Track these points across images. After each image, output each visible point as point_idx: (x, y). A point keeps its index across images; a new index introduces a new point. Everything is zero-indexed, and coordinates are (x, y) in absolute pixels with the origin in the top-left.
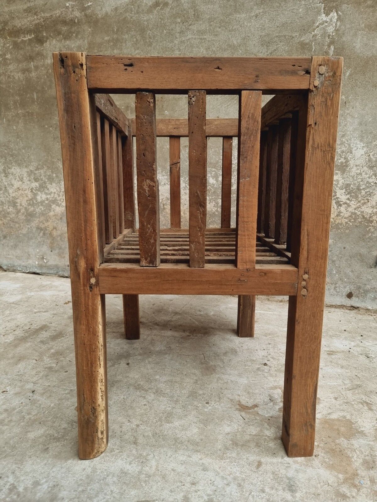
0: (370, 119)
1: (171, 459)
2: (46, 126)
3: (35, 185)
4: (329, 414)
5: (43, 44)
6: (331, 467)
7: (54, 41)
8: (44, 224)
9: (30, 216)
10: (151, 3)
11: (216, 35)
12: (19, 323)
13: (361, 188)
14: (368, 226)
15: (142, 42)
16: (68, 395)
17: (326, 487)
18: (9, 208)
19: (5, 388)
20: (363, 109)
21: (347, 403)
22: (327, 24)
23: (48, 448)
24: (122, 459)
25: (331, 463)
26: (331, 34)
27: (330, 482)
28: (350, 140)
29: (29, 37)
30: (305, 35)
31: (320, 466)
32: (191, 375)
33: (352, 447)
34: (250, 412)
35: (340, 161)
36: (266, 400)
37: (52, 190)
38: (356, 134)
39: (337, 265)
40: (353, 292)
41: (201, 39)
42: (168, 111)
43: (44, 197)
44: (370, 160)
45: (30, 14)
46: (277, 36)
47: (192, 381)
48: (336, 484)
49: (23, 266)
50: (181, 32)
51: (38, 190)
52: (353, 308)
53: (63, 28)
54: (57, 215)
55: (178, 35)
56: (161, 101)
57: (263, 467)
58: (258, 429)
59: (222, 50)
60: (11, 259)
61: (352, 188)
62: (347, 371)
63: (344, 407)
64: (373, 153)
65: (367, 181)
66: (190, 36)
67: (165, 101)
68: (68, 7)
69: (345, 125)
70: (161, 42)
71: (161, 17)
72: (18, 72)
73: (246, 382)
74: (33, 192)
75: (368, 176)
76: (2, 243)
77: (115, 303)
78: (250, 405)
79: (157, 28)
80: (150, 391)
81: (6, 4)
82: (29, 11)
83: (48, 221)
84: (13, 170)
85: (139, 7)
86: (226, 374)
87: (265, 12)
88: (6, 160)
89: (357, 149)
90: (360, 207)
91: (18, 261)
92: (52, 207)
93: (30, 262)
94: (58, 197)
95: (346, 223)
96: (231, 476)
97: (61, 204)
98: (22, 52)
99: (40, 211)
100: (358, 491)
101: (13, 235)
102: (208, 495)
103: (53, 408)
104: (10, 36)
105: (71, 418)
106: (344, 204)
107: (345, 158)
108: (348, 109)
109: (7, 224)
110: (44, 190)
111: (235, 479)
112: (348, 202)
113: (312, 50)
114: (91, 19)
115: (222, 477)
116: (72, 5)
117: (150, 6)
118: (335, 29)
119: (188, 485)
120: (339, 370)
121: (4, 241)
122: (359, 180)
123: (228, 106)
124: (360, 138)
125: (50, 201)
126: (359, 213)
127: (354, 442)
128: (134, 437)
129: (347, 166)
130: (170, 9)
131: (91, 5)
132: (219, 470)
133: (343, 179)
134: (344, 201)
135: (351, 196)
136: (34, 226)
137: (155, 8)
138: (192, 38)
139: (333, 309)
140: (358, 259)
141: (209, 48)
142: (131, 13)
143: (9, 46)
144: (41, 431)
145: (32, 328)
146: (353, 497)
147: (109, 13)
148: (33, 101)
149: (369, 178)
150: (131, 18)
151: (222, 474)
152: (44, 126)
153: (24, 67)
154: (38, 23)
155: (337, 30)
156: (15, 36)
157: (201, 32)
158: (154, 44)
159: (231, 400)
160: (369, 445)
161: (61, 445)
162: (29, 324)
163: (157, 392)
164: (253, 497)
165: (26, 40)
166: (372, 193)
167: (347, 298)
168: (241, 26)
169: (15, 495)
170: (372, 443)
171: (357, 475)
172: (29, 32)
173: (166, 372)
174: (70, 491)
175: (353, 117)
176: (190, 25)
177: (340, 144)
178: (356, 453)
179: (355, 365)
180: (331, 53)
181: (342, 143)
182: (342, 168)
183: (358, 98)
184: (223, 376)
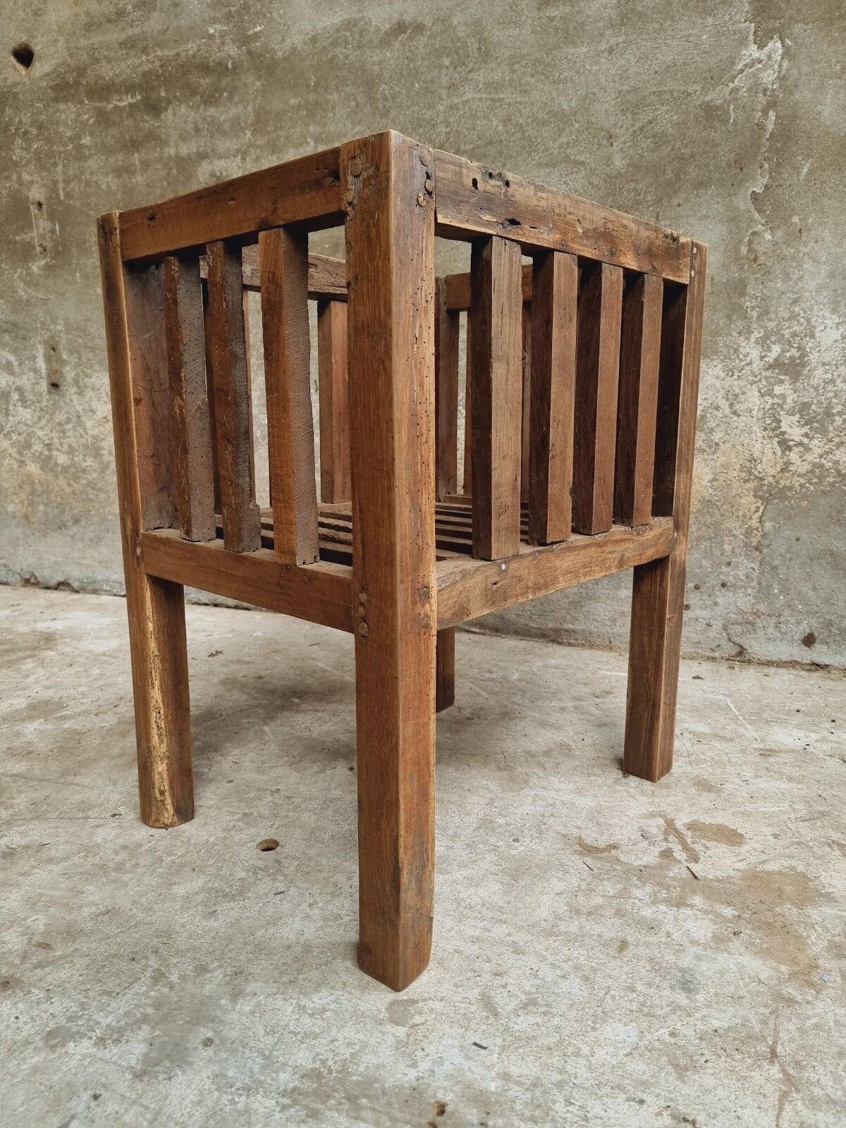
1: (453, 933)
4: (761, 863)
5: (159, 115)
6: (766, 953)
7: (183, 109)
10: (387, 26)
11: (526, 92)
13: (835, 411)
15: (368, 109)
16: (240, 823)
17: (754, 986)
18: (85, 461)
19: (115, 808)
20: (839, 244)
21: (798, 843)
22: (760, 66)
23: (215, 911)
25: (765, 946)
26: (770, 86)
27: (762, 978)
28: (811, 309)
29: (130, 100)
30: (714, 88)
31: (742, 950)
32: (481, 790)
33: (807, 920)
34: (602, 858)
35: (788, 355)
36: (633, 837)
38: (824, 297)
39: (781, 576)
40: (816, 634)
41: (493, 100)
45: (132, 53)
46: (655, 92)
47: (482, 801)
48: (775, 982)
49: (114, 582)
50: (452, 86)
52: (817, 666)
53: (202, 81)
55: (444, 93)
57: (631, 950)
58: (619, 886)
59: (538, 123)
60: (88, 566)
61: (815, 412)
62: (799, 786)
63: (793, 851)
66: (469, 95)
68: (214, 35)
69: (801, 279)
70: (408, 107)
71: (410, 55)
72: (107, 174)
73: (592, 804)
76: (71, 533)
77: (314, 656)
78: (602, 844)
79: (400, 79)
81: (83, 32)
82: (130, 44)
84: (94, 379)
85: (361, 36)
86: (550, 790)
87: (628, 42)
88: (80, 358)
89: (826, 328)
90: (831, 452)
91: (104, 570)
95: (802, 486)
96: (570, 963)
98: (114, 131)
100: (818, 993)
101: (94, 515)
102: (528, 993)
103: (214, 845)
104: (91, 99)
105: (251, 862)
106: (796, 445)
107: (799, 349)
108: (806, 244)
109: (82, 492)
111: (576, 968)
112: (806, 441)
113: (728, 121)
114: (261, 62)
115: (553, 964)
116: (220, 31)
117: (386, 33)
118: (778, 77)
119: (486, 977)
120: (785, 786)
121: (75, 529)
122: (830, 394)
124: (831, 306)
126: (830, 464)
127: (811, 911)
129: (803, 366)
130: (429, 38)
131: (260, 32)
132: (545, 954)
133: (795, 392)
134: (797, 439)
135: (811, 429)
137: (396, 37)
138: (474, 98)
139: (772, 670)
140: (828, 563)
141: (510, 120)
142: (345, 48)
143: (88, 120)
144: (199, 883)
146: (808, 1003)
147: (299, 48)
150: (346, 57)
151: (551, 959)
153: (120, 163)
154: (149, 72)
155: (782, 79)
156: (101, 99)
157: (492, 86)
158: (393, 113)
159: (564, 836)
160: (842, 916)
161: (239, 906)
164: (613, 997)
165: (125, 106)
167: (803, 646)
168: (578, 72)
169: (164, 986)
171: (817, 967)
172: (130, 88)
175: (816, 261)
176: (470, 71)
177: (789, 319)
178: (815, 930)
179: (818, 777)
180: (770, 126)
181: (793, 317)
182: (792, 368)
183: (826, 220)
184: (545, 794)
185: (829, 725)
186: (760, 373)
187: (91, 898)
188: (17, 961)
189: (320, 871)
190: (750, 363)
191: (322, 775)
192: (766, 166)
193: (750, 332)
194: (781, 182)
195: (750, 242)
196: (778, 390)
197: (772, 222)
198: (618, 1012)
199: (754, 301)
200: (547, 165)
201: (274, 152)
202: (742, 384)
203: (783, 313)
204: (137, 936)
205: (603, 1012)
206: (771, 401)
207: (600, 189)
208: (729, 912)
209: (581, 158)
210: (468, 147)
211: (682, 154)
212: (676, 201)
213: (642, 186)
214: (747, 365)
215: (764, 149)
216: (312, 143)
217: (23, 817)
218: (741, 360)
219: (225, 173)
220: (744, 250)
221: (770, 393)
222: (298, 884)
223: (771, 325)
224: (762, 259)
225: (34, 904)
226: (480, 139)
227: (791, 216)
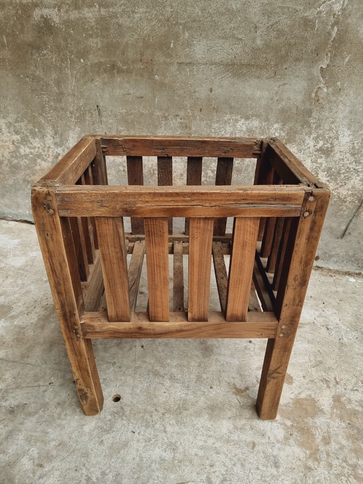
0: (361, 109)
1: (193, 445)
2: (22, 76)
3: (16, 137)
4: (299, 393)
6: (301, 445)
8: (30, 177)
9: (15, 169)
12: (35, 297)
13: (342, 172)
14: (341, 206)
16: (103, 385)
17: (298, 462)
20: (356, 98)
21: (312, 381)
23: (103, 440)
24: (159, 447)
25: (301, 441)
26: (337, 13)
27: (301, 457)
28: (339, 127)
30: (310, 10)
31: (294, 444)
32: (195, 357)
33: (315, 425)
34: (243, 396)
35: (326, 146)
36: (254, 382)
37: (35, 144)
38: (345, 122)
40: (320, 256)
42: (158, 76)
43: (28, 151)
44: (353, 148)
46: (280, 7)
47: (197, 365)
48: (305, 459)
49: (13, 214)
51: (20, 143)
52: (318, 268)
54: (44, 170)
56: (151, 63)
57: (257, 448)
58: (251, 412)
59: (220, 14)
61: (333, 172)
62: (312, 346)
63: (310, 385)
64: (357, 141)
65: (348, 167)
67: (155, 64)
69: (336, 112)
73: (238, 363)
74: (15, 145)
75: (349, 162)
78: (243, 388)
80: (166, 377)
83: (34, 174)
86: (221, 355)
89: (344, 136)
90: (337, 189)
92: (38, 161)
93: (21, 211)
94: (42, 152)
96: (236, 457)
97: (47, 159)
99: (25, 164)
100: (319, 464)
102: (223, 475)
105: (112, 409)
107: (331, 144)
108: (341, 96)
110: (26, 144)
111: (239, 460)
112: (328, 183)
113: (314, 28)
115: (230, 458)
118: (342, 8)
119: (208, 467)
120: (306, 346)
122: (341, 165)
123: (222, 77)
124: (348, 126)
125: (34, 155)
126: (336, 194)
127: (316, 420)
128: (163, 425)
129: (332, 152)
132: (227, 453)
133: (326, 162)
135: (331, 178)
136: (21, 178)
140: (329, 231)
141: (205, 10)
145: (49, 303)
148: (3, 46)
149: (350, 164)
151: (229, 456)
152: (19, 75)
155: (343, 10)
159: (229, 383)
160: (327, 422)
161: (111, 436)
162: (45, 298)
163: (171, 377)
164: (252, 474)
166: (350, 177)
170: (328, 420)
171: (319, 450)
173: (174, 355)
174: (129, 479)
175: (345, 104)
177: (329, 130)
178: (318, 430)
179: (318, 340)
180: (334, 34)
181: (331, 129)
182: (327, 152)
183: (352, 86)
184: (219, 358)
185: (322, 306)
186: (313, 153)
187: (52, 436)
188: (31, 475)
189: (139, 413)
190: (309, 148)
191: (131, 352)
192: (329, 55)
193: (311, 134)
194: (335, 64)
195: (317, 92)
196: (319, 161)
197: (328, 83)
198: (254, 481)
199: (315, 120)
200: (223, 38)
201: (76, 9)
202: (304, 156)
203: (327, 127)
204: (75, 457)
205: (249, 482)
206: (315, 165)
207: (249, 55)
208: (289, 423)
209: (240, 37)
210: (183, 22)
211: (290, 42)
212: (285, 67)
213: (269, 56)
214: (308, 148)
215: (329, 46)
216: (97, 6)
217: (12, 387)
218: (305, 146)
219: (49, 17)
220: (313, 95)
221: (316, 162)
222: (132, 421)
223: (321, 132)
224: (321, 101)
225: (30, 441)
226: (189, 18)
227: (337, 82)
